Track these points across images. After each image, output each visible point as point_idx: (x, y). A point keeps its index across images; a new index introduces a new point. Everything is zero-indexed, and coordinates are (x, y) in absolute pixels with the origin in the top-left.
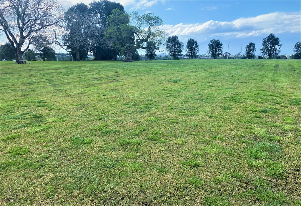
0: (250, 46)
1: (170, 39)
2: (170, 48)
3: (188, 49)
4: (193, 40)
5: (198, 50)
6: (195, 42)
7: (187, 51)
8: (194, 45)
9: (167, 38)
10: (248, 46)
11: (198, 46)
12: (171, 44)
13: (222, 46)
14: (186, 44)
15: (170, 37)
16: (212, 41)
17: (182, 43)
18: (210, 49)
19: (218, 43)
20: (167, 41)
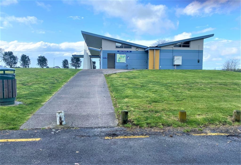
0: (65, 61)
1: (6, 54)
2: (6, 60)
3: (22, 62)
4: (25, 56)
5: (30, 62)
6: (27, 57)
7: (22, 63)
8: (27, 59)
9: (3, 53)
10: (63, 61)
11: (30, 60)
12: (7, 57)
13: (47, 60)
14: (20, 58)
15: (6, 52)
16: (39, 57)
17: (17, 57)
18: (39, 62)
19: (43, 59)
20: (4, 55)
